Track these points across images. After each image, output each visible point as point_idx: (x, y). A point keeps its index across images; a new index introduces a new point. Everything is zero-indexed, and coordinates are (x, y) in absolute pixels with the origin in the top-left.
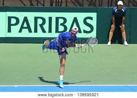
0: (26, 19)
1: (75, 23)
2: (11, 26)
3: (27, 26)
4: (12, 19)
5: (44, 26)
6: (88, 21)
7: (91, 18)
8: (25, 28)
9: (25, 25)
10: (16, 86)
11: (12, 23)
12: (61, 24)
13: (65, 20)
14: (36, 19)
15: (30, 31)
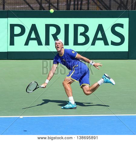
0: (34, 28)
1: (100, 32)
2: (15, 37)
3: (35, 37)
4: (16, 28)
5: (58, 36)
6: (118, 29)
7: (121, 26)
8: (33, 39)
9: (33, 36)
10: (21, 117)
11: (15, 33)
12: (81, 34)
13: (86, 28)
14: (48, 27)
15: (40, 43)
